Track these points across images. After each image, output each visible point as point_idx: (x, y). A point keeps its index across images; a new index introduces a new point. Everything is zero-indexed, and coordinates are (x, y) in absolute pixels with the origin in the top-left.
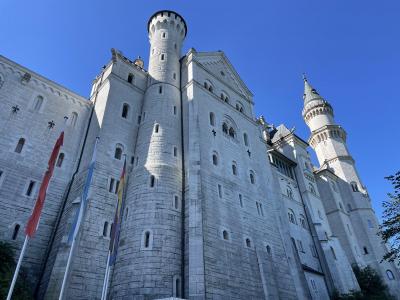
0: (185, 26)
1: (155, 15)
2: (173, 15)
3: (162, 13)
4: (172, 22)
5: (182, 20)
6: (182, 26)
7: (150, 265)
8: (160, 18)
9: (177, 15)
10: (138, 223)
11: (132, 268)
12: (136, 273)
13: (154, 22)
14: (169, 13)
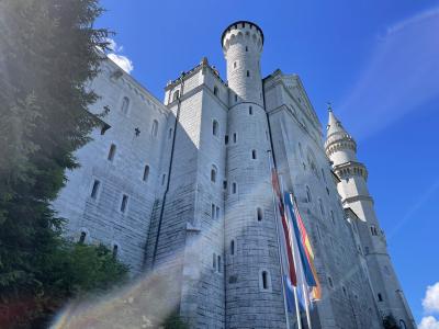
0: (262, 35)
1: (229, 29)
2: (247, 26)
3: (235, 25)
4: (248, 33)
5: (258, 28)
6: (258, 35)
7: (274, 310)
8: (234, 32)
9: (251, 24)
10: (251, 259)
11: (253, 310)
12: (259, 316)
13: (228, 36)
14: (243, 23)
